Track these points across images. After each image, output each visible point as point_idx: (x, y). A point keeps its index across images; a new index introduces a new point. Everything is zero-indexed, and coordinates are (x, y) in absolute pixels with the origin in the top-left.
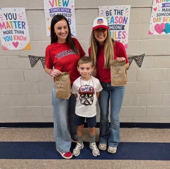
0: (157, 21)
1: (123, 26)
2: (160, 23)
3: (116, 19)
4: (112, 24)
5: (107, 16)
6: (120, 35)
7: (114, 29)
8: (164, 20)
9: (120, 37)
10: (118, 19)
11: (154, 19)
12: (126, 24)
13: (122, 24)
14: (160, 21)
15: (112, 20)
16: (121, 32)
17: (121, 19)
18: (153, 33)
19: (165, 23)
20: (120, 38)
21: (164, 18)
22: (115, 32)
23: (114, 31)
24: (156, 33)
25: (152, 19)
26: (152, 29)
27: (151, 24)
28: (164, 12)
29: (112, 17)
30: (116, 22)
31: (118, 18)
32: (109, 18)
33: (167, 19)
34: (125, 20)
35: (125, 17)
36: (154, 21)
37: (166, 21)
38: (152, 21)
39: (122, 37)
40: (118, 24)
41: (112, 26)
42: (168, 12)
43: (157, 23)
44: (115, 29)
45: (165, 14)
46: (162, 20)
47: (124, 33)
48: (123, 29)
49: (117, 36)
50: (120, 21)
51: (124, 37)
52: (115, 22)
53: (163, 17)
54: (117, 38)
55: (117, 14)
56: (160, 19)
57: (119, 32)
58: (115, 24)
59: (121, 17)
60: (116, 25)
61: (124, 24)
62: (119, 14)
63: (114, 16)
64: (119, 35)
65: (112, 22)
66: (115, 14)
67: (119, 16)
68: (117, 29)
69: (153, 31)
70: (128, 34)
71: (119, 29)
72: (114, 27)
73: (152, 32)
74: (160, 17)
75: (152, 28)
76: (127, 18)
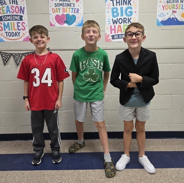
0: (56, 11)
1: (21, 17)
2: (60, 14)
3: (12, 9)
4: (9, 14)
5: (2, 5)
6: (20, 26)
7: (11, 19)
8: (64, 11)
9: (20, 28)
10: (14, 9)
11: (53, 10)
12: (23, 14)
13: (19, 14)
14: (60, 12)
15: (8, 10)
16: (20, 23)
17: (17, 8)
18: (55, 24)
19: (65, 13)
20: (20, 30)
21: (63, 8)
22: (14, 23)
23: (12, 22)
24: (57, 25)
25: (51, 9)
26: (53, 21)
27: (51, 14)
28: (62, 3)
29: (8, 7)
30: (13, 11)
31: (14, 7)
32: (4, 7)
33: (66, 10)
34: (22, 10)
35: (21, 7)
36: (54, 12)
37: (66, 12)
38: (51, 12)
39: (22, 29)
40: (15, 14)
41: (8, 16)
42: (66, 2)
43: (57, 14)
44: (13, 20)
45: (63, 5)
46: (61, 10)
47: (23, 24)
48: (21, 20)
49: (16, 28)
50: (17, 11)
51: (23, 28)
52: (11, 12)
53: (61, 7)
54: (16, 30)
55: (13, 4)
56: (59, 10)
57: (18, 23)
58: (11, 14)
59: (17, 7)
60: (13, 15)
61: (22, 14)
62: (15, 4)
63: (10, 6)
64: (18, 26)
65: (8, 12)
66: (10, 3)
67: (15, 5)
68: (15, 20)
69: (55, 22)
70: (28, 25)
71: (17, 20)
72: (11, 18)
73: (53, 23)
74: (59, 7)
75: (53, 19)
76: (24, 8)
